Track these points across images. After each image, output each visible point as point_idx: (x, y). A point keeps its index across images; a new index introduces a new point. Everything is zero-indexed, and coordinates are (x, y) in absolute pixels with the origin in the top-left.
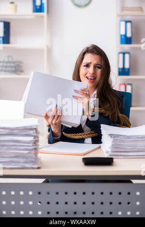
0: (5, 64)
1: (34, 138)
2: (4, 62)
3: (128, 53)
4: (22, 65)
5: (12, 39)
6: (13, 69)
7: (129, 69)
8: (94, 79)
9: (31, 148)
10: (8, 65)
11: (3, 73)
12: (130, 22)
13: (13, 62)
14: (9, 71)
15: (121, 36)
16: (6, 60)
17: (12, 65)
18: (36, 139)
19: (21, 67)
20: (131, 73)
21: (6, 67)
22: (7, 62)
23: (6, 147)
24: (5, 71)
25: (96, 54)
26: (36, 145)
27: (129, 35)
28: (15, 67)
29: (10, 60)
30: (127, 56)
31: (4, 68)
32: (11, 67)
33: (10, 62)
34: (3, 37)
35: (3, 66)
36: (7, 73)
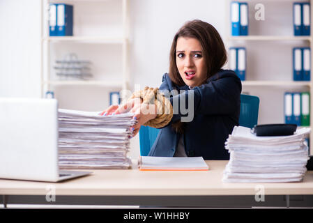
0: (66, 66)
2: (65, 62)
3: (244, 48)
4: (91, 67)
5: (76, 29)
6: (78, 72)
7: (244, 72)
10: (71, 66)
11: (64, 78)
12: (246, 4)
13: (78, 63)
14: (72, 75)
15: (233, 24)
16: (68, 59)
17: (77, 66)
19: (89, 69)
20: (247, 77)
21: (68, 69)
22: (69, 63)
24: (67, 75)
27: (244, 22)
28: (80, 69)
29: (74, 59)
30: (241, 53)
31: (64, 72)
32: (76, 69)
33: (74, 62)
34: (64, 27)
35: (63, 68)
36: (69, 78)
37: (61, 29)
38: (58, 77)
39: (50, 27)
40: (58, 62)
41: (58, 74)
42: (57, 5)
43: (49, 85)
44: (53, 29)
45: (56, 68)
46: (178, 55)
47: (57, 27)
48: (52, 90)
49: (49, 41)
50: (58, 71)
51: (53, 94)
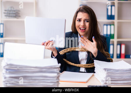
0: (9, 12)
1: (58, 74)
2: (8, 11)
4: (20, 12)
6: (14, 15)
8: (85, 29)
9: (56, 81)
10: (11, 12)
11: (8, 17)
13: (14, 11)
14: (12, 16)
16: (10, 9)
17: (14, 12)
18: (59, 75)
19: (19, 14)
21: (9, 14)
22: (10, 11)
23: (37, 81)
24: (9, 16)
25: (85, 12)
26: (59, 79)
28: (15, 14)
29: (12, 9)
33: (12, 11)
38: (5, 17)
40: (5, 10)
41: (5, 16)
43: (1, 21)
45: (4, 13)
46: (78, 21)
49: (1, 1)
50: (6, 14)
51: (3, 24)
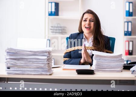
0: (55, 28)
2: (55, 27)
5: (60, 13)
6: (60, 31)
7: (131, 32)
10: (58, 29)
11: (54, 33)
12: (132, 3)
13: (61, 27)
14: (58, 32)
15: (126, 11)
16: (56, 26)
17: (60, 28)
18: (48, 58)
19: (65, 30)
20: (132, 34)
21: (56, 30)
22: (57, 27)
24: (56, 32)
26: (49, 61)
27: (131, 11)
28: (61, 30)
29: (59, 26)
30: (130, 24)
31: (55, 31)
32: (59, 30)
33: (59, 27)
34: (54, 12)
35: (54, 30)
36: (57, 34)
37: (53, 13)
38: (52, 33)
39: (49, 12)
40: (52, 27)
41: (52, 32)
42: (51, 3)
43: (48, 37)
44: (50, 13)
45: (51, 29)
47: (51, 12)
48: (49, 39)
49: (49, 18)
50: (52, 31)
51: (50, 40)
